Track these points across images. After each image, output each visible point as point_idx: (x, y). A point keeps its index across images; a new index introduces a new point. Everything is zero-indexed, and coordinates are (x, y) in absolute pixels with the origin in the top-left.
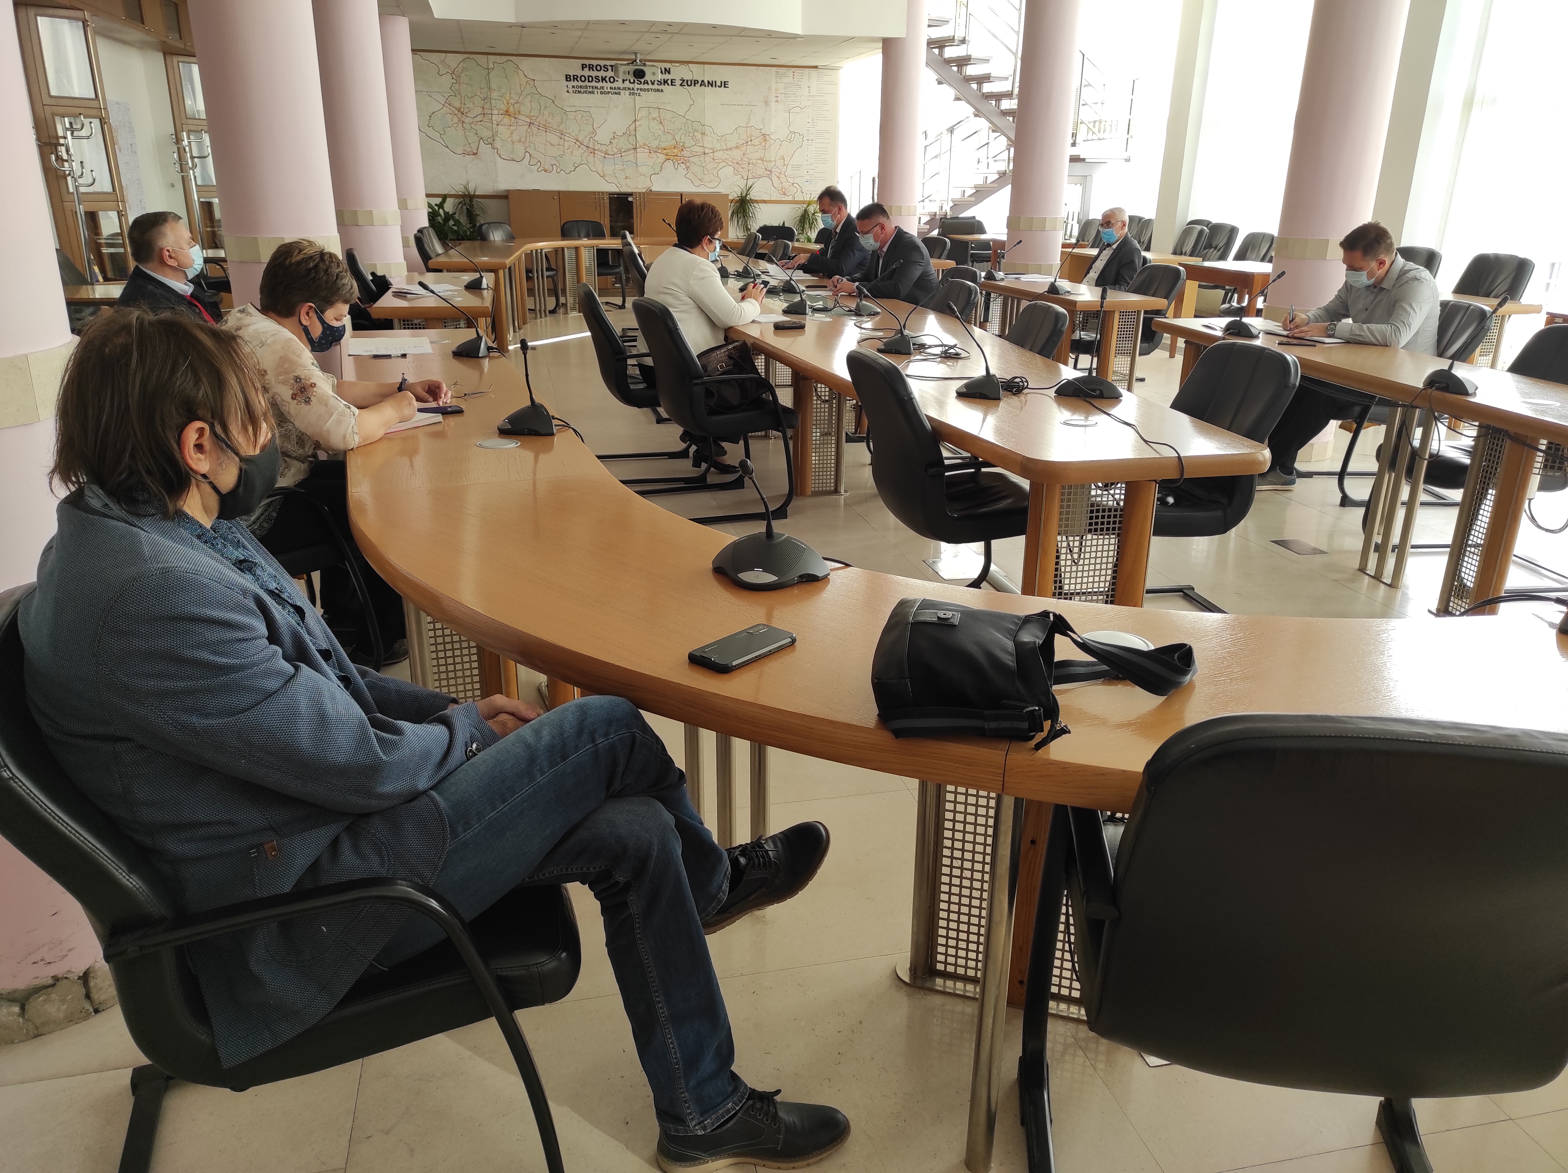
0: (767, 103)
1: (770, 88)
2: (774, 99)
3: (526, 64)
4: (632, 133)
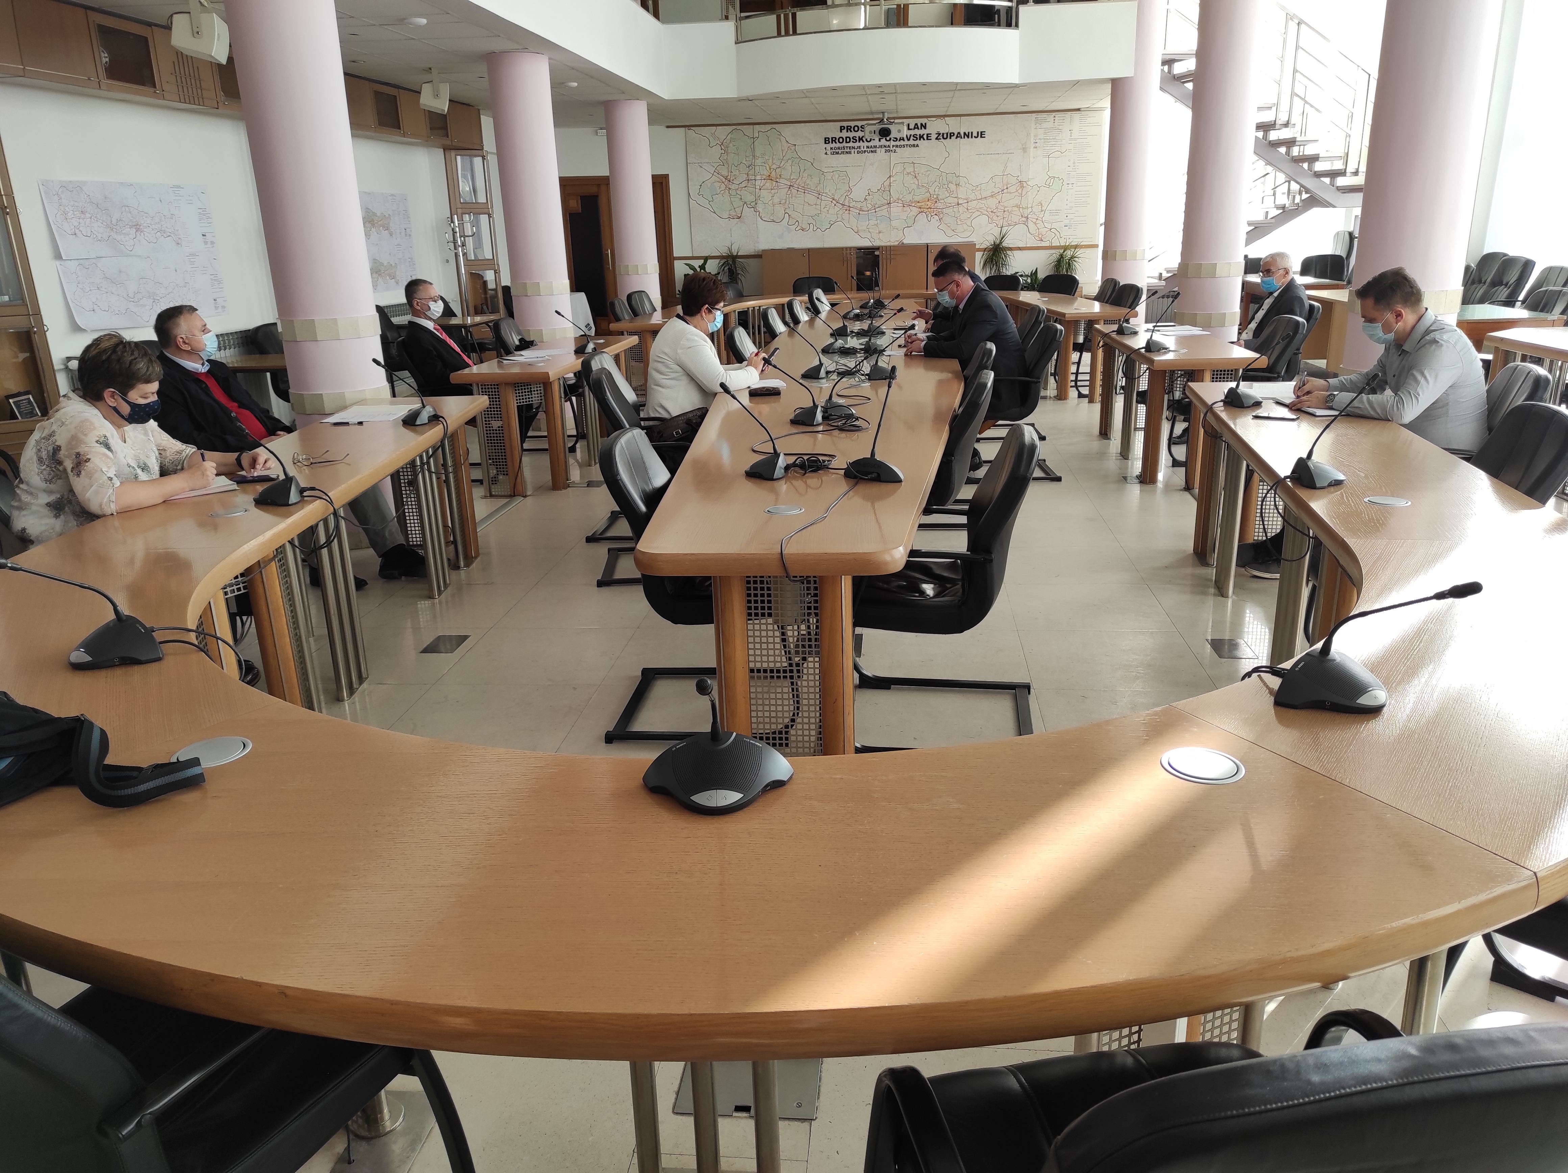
0: (1024, 150)
1: (1028, 135)
2: (1033, 145)
3: (788, 131)
4: (886, 189)
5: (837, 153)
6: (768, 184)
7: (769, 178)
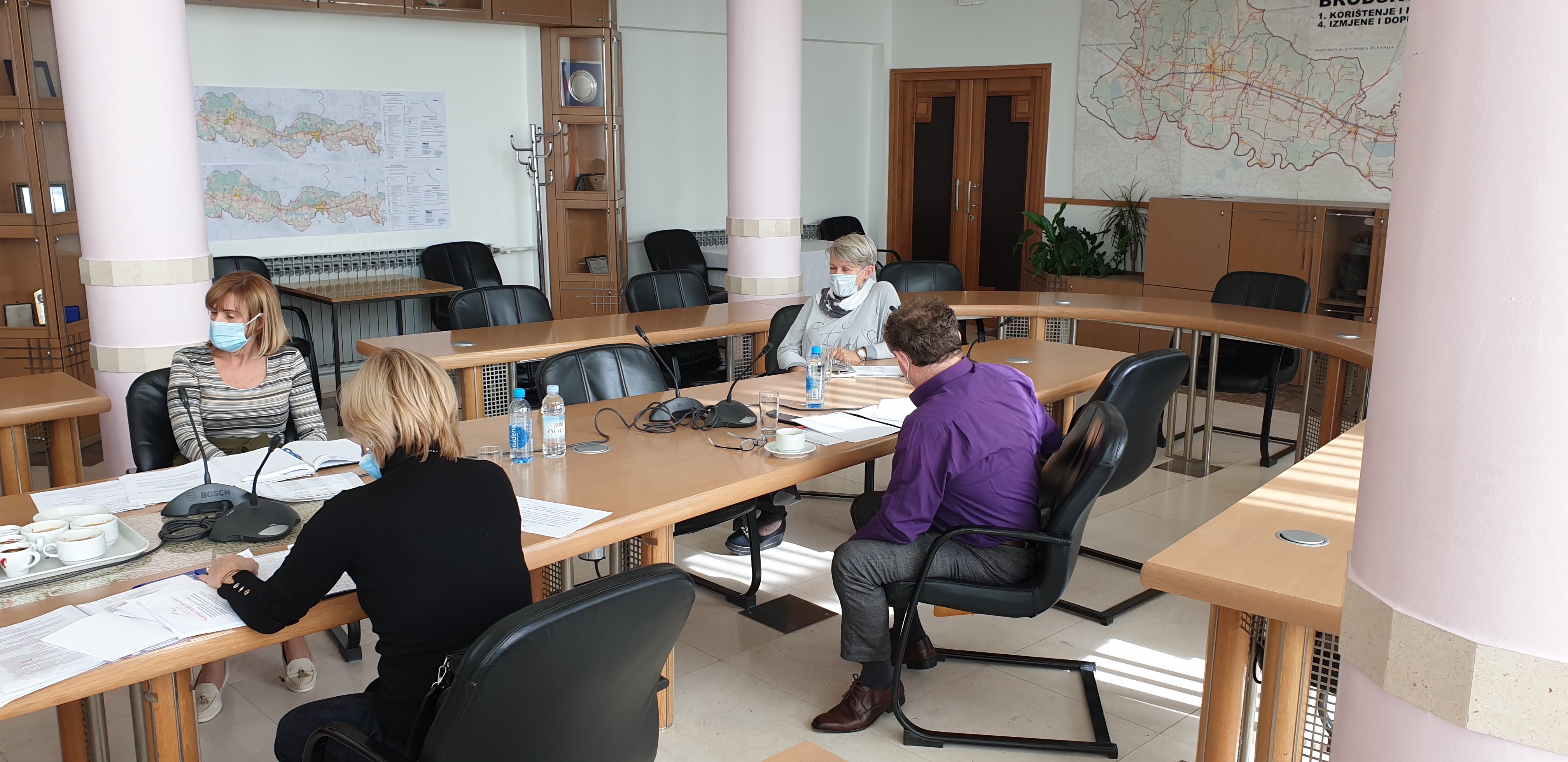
5: (1343, 23)
6: (1207, 82)
7: (1210, 69)
